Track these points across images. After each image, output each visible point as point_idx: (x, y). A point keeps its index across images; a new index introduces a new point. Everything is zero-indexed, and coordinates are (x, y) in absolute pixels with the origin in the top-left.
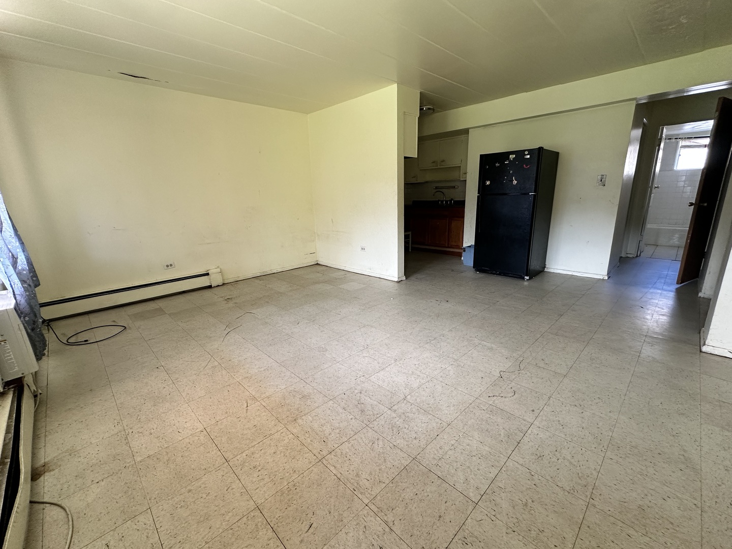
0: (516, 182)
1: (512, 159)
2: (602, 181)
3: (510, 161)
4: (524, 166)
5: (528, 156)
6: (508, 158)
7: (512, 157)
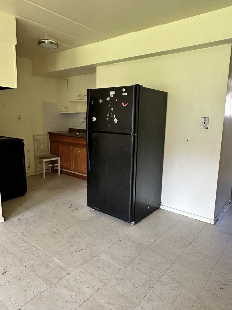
0: (117, 120)
1: (112, 96)
2: (205, 123)
3: (111, 98)
4: (123, 103)
5: (126, 94)
6: (109, 95)
7: (112, 93)
